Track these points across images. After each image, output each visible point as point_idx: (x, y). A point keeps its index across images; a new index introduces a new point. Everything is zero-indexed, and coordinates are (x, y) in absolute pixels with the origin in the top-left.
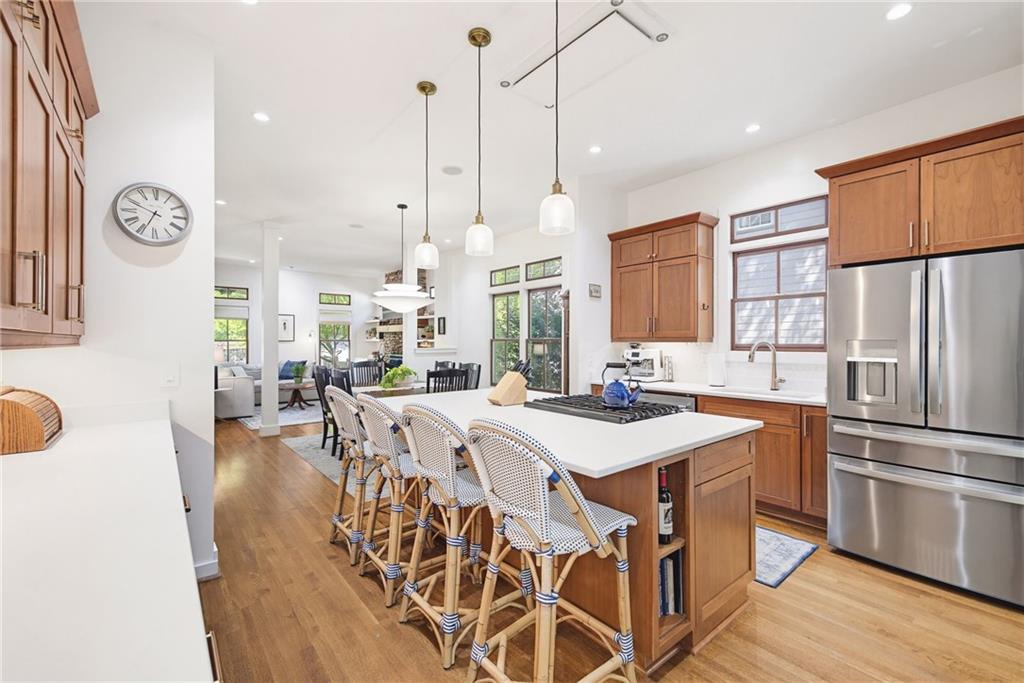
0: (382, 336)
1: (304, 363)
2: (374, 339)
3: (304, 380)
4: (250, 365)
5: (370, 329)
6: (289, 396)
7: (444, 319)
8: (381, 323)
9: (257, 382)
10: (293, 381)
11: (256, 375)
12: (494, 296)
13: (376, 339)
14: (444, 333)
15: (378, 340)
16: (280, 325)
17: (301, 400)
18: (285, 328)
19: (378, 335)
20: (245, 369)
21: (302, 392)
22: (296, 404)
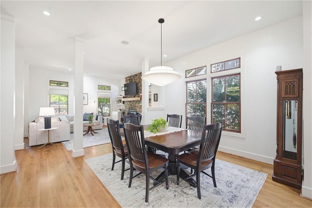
0: (124, 102)
1: (92, 114)
2: (120, 104)
3: (93, 121)
4: (69, 115)
5: (118, 100)
6: (87, 129)
7: (157, 94)
8: (124, 97)
9: (71, 123)
10: (88, 122)
11: (71, 119)
12: (187, 82)
13: (121, 104)
14: (157, 101)
15: (123, 104)
16: (82, 98)
17: (93, 131)
18: (84, 99)
19: (122, 102)
20: (67, 117)
21: (92, 127)
22: (90, 132)
